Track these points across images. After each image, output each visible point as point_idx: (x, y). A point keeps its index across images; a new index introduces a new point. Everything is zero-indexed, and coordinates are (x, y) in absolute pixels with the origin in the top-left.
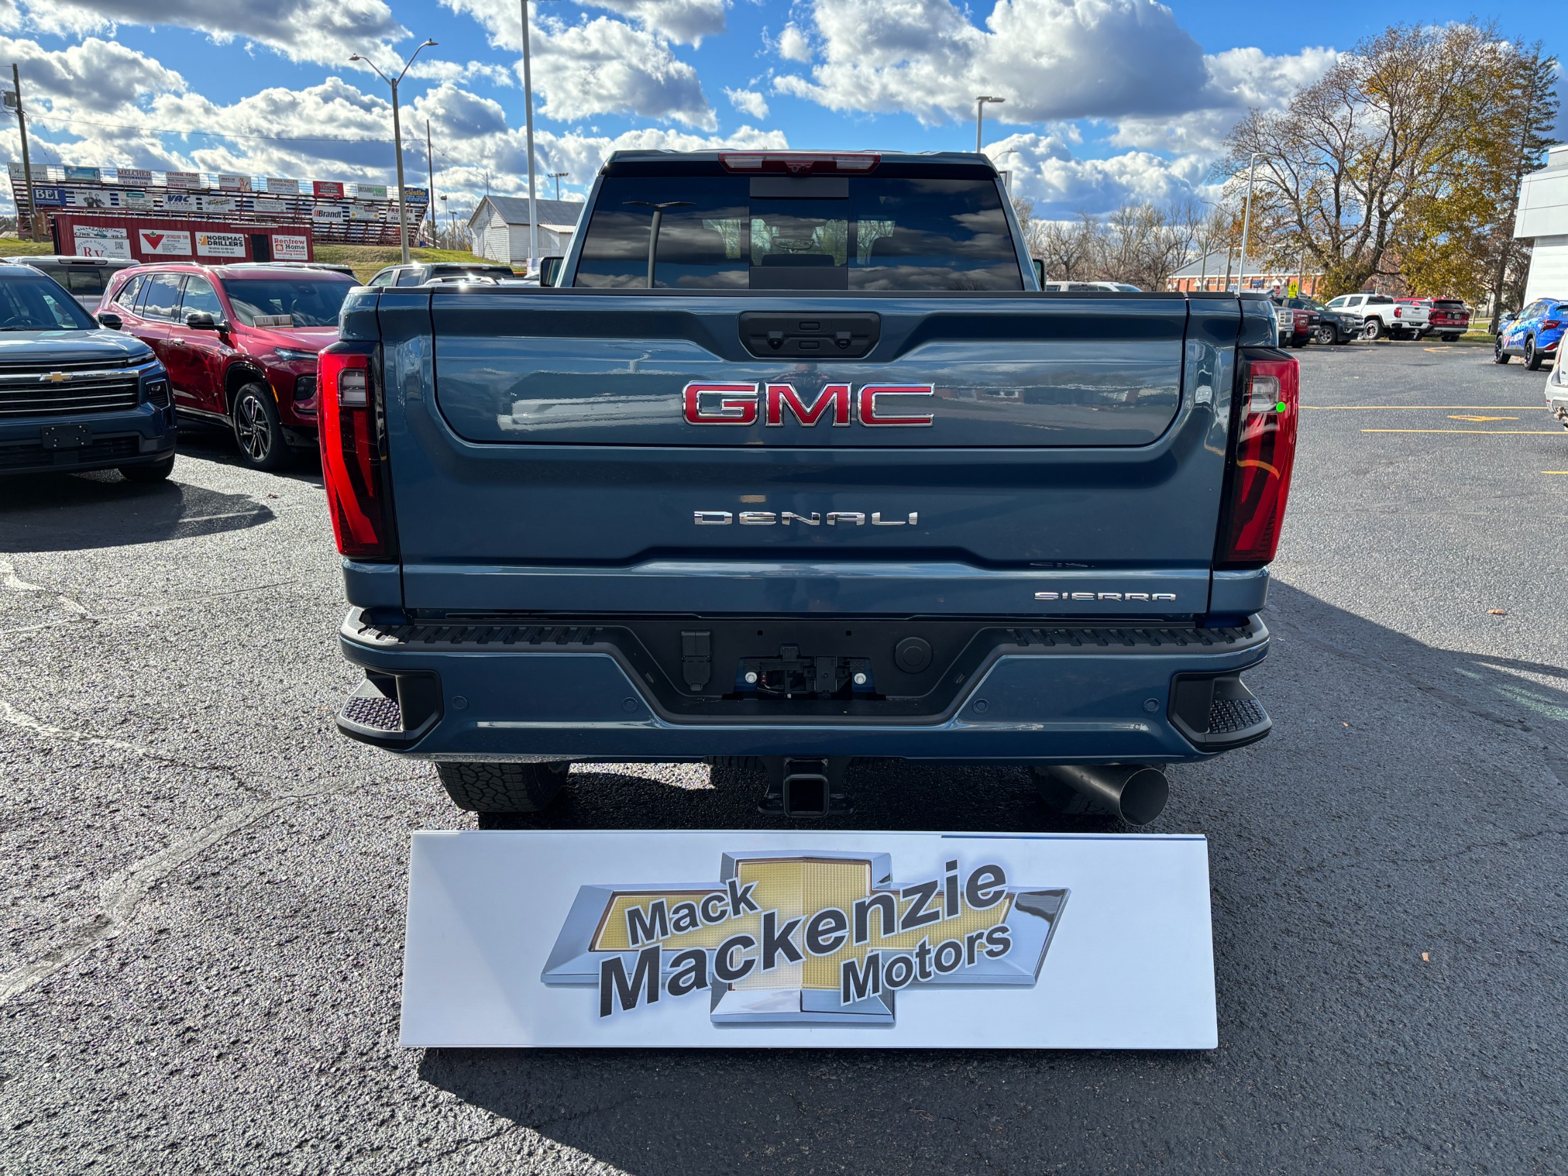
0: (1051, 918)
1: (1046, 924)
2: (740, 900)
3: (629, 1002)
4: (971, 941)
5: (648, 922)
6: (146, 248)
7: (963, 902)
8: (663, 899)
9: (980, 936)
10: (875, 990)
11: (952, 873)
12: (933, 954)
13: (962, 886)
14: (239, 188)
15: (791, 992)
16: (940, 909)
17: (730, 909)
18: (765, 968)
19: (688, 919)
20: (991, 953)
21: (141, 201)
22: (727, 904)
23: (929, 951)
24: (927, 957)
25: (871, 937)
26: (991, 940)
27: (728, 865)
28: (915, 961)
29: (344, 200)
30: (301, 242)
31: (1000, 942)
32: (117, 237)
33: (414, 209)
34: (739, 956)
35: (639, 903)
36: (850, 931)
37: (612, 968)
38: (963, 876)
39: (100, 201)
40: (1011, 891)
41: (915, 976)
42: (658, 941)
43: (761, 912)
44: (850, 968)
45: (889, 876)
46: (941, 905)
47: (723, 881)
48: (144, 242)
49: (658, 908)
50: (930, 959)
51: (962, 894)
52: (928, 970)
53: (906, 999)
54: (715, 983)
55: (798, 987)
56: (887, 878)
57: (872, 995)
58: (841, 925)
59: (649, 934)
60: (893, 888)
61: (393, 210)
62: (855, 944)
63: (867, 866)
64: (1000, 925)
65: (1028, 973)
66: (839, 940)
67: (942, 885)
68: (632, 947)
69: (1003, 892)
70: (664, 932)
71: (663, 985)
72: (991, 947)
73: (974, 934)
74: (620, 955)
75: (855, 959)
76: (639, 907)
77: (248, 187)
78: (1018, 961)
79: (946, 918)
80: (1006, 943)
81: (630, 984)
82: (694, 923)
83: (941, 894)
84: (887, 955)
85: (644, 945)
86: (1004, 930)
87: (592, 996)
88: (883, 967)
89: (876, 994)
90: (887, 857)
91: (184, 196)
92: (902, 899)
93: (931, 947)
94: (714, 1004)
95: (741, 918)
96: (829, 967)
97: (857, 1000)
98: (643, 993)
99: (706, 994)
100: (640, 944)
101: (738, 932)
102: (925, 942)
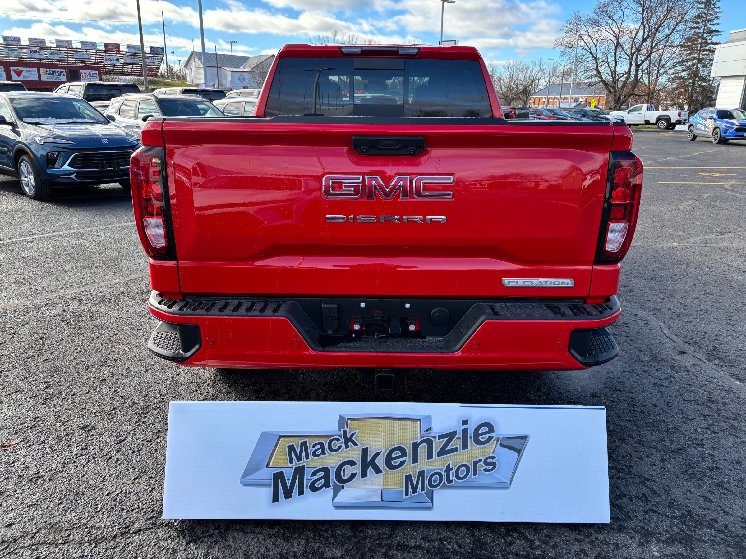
0: (519, 451)
1: (516, 454)
3: (288, 494)
4: (475, 463)
5: (298, 452)
7: (471, 442)
8: (307, 439)
9: (480, 461)
10: (423, 489)
11: (465, 427)
12: (454, 471)
13: (471, 434)
15: (376, 491)
16: (458, 446)
17: (343, 445)
18: (362, 477)
19: (320, 451)
20: (486, 470)
22: (342, 443)
23: (452, 469)
24: (451, 472)
25: (420, 461)
26: (486, 463)
27: (343, 421)
28: (444, 474)
31: (491, 464)
35: (294, 442)
36: (408, 458)
37: (279, 476)
38: (471, 429)
40: (497, 437)
41: (444, 483)
42: (304, 462)
43: (360, 447)
44: (408, 478)
45: (430, 428)
47: (339, 430)
49: (304, 444)
50: (453, 473)
51: (470, 438)
53: (439, 495)
54: (335, 485)
55: (380, 488)
56: (430, 429)
57: (420, 492)
58: (404, 454)
59: (299, 458)
60: (433, 434)
62: (411, 465)
63: (419, 423)
64: (491, 455)
65: (506, 481)
66: (402, 463)
67: (460, 433)
68: (290, 465)
69: (493, 437)
70: (307, 457)
71: (307, 486)
72: (486, 467)
73: (477, 460)
74: (283, 470)
75: (411, 473)
76: (294, 444)
78: (502, 475)
79: (462, 451)
80: (494, 465)
81: (288, 485)
82: (323, 453)
83: (459, 438)
84: (429, 471)
85: (296, 464)
86: (493, 457)
87: (268, 492)
88: (427, 477)
89: (423, 492)
90: (429, 418)
92: (437, 441)
93: (453, 467)
94: (334, 496)
95: (349, 450)
96: (398, 476)
97: (412, 495)
98: (296, 490)
99: (330, 491)
100: (294, 464)
101: (348, 458)
102: (450, 464)
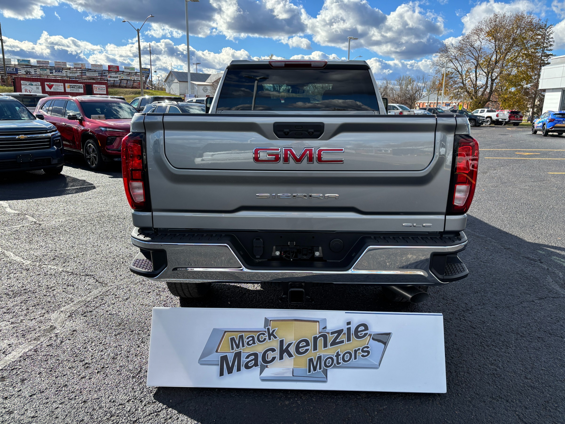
0: (385, 343)
1: (383, 345)
2: (271, 335)
3: (230, 371)
4: (356, 351)
5: (237, 342)
6: (47, 89)
7: (353, 337)
8: (243, 334)
9: (359, 349)
10: (320, 368)
11: (349, 326)
12: (341, 356)
13: (352, 331)
14: (81, 68)
15: (289, 369)
16: (344, 339)
17: (267, 338)
18: (280, 360)
19: (252, 341)
20: (363, 356)
21: (45, 72)
22: (266, 336)
23: (340, 355)
24: (339, 357)
25: (319, 349)
26: (363, 351)
27: (267, 322)
28: (335, 358)
29: (119, 72)
30: (104, 87)
31: (366, 352)
32: (37, 85)
33: (144, 76)
34: (271, 355)
35: (234, 335)
36: (311, 347)
37: (224, 359)
38: (353, 327)
39: (30, 72)
40: (370, 333)
41: (335, 364)
42: (241, 349)
43: (278, 339)
44: (311, 360)
46: (345, 339)
47: (265, 327)
48: (46, 87)
49: (241, 337)
50: (340, 357)
51: (352, 334)
52: (339, 362)
53: (331, 372)
54: (261, 365)
55: (291, 367)
56: (325, 328)
57: (319, 371)
58: (308, 344)
59: (238, 347)
60: (327, 331)
61: (137, 76)
62: (313, 352)
63: (318, 323)
64: (366, 346)
65: (376, 363)
66: (307, 350)
67: (345, 331)
68: (231, 351)
69: (368, 333)
70: (243, 346)
71: (243, 365)
72: (363, 354)
73: (357, 349)
74: (227, 354)
75: (313, 357)
76: (234, 336)
77: (84, 67)
78: (373, 359)
79: (346, 343)
80: (368, 352)
81: (230, 365)
82: (254, 343)
83: (345, 334)
84: (324, 356)
85: (236, 350)
86: (368, 347)
87: (217, 369)
88: (323, 360)
89: (321, 370)
90: (325, 320)
91: (61, 70)
92: (330, 336)
93: (341, 353)
94: (261, 373)
95: (271, 341)
96: (303, 360)
97: (313, 372)
98: (235, 368)
99: (258, 369)
100: (234, 350)
101: (270, 347)
102: (338, 352)
